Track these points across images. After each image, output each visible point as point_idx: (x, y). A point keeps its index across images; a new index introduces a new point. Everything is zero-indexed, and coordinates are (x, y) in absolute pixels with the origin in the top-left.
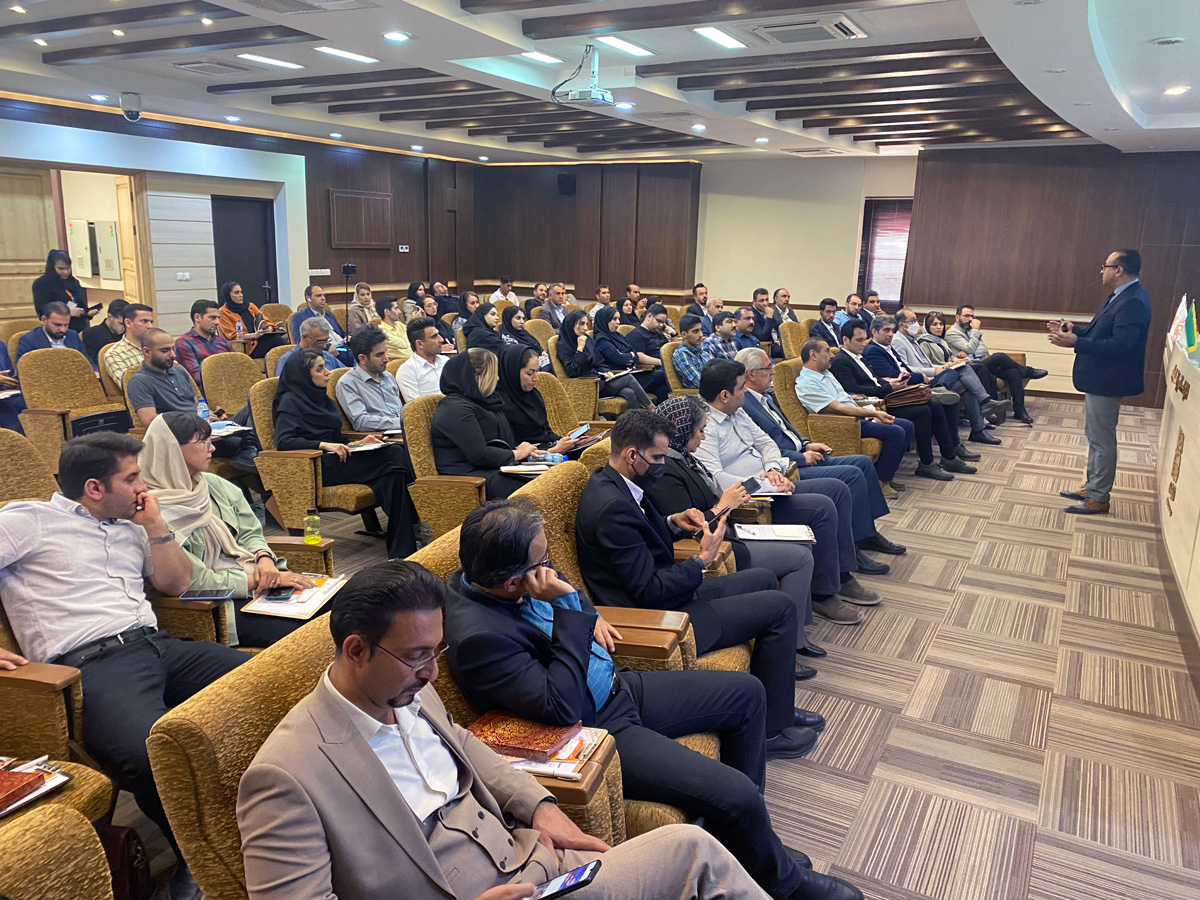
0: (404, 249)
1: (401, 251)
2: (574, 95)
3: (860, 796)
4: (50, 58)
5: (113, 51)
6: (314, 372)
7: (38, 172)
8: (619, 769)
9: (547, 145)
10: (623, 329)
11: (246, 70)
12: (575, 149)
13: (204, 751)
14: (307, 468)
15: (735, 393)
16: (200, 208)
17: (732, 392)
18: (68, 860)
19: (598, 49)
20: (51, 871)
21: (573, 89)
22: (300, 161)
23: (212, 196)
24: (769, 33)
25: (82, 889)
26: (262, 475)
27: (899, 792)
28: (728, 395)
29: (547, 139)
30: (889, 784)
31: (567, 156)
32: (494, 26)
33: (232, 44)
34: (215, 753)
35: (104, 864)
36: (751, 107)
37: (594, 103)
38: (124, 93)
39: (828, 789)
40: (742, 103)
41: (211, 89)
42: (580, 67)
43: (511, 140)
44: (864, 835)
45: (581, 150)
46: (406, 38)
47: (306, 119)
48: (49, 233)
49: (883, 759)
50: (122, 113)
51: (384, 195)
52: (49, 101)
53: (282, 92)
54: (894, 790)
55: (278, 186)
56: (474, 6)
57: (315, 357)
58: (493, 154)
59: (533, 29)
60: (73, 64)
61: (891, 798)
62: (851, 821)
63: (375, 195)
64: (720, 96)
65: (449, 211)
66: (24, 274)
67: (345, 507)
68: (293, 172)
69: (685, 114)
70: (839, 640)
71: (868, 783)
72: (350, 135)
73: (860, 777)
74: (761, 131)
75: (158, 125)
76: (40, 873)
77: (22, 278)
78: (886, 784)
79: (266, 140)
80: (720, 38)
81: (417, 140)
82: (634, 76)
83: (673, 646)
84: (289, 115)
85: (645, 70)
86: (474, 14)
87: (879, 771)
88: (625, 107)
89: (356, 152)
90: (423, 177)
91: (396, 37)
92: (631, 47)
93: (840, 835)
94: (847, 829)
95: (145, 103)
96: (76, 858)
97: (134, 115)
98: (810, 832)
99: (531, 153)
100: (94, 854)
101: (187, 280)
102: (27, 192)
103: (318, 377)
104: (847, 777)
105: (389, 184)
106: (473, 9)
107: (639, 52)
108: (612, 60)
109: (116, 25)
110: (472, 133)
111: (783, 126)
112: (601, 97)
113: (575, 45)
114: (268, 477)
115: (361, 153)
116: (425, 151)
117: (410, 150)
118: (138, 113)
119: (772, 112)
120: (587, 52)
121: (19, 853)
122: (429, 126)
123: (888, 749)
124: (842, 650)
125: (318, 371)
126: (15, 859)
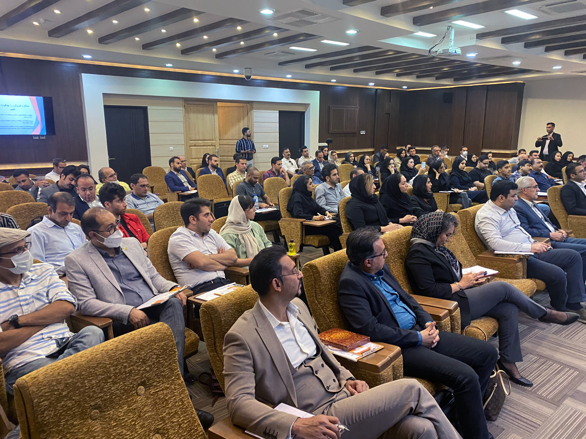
0: (363, 133)
1: (361, 133)
2: (440, 52)
3: (552, 411)
4: (219, 56)
5: (241, 51)
6: (308, 185)
7: (213, 104)
8: (402, 363)
9: (437, 79)
10: (467, 169)
11: (293, 54)
12: (453, 79)
13: (217, 316)
14: (299, 226)
15: (508, 198)
16: (274, 116)
17: (506, 197)
18: (162, 341)
19: (454, 28)
20: (156, 343)
21: (439, 49)
22: (317, 94)
23: (279, 111)
24: (550, 9)
25: (166, 353)
26: (281, 229)
27: (577, 414)
28: (504, 198)
29: (437, 75)
30: (572, 409)
31: (448, 84)
32: (398, 22)
33: (288, 43)
34: (221, 318)
35: (175, 346)
36: (548, 50)
37: (451, 55)
38: (246, 68)
39: (533, 404)
40: (542, 48)
41: (280, 64)
42: (444, 37)
43: (418, 77)
44: (549, 430)
45: (456, 80)
46: (356, 32)
47: (320, 74)
48: (216, 129)
49: (572, 396)
50: (244, 77)
51: (355, 107)
52: (218, 74)
53: (309, 62)
54: (574, 412)
55: (307, 105)
56: (387, 13)
57: (309, 179)
58: (410, 85)
59: (419, 21)
60: (226, 58)
61: (571, 416)
62: (543, 422)
63: (350, 108)
64: (527, 46)
65: (386, 114)
66: (206, 146)
67: (314, 245)
68: (314, 99)
69: (507, 56)
70: (562, 334)
71: (559, 406)
72: (340, 80)
73: (556, 402)
74: (556, 62)
75: (259, 81)
76: (152, 343)
77: (205, 147)
78: (570, 409)
79: (303, 85)
80: (521, 15)
81: (372, 81)
82: (475, 39)
83: (445, 316)
84: (312, 73)
85: (481, 36)
86: (388, 17)
87: (568, 402)
88: (471, 56)
89: (343, 88)
90: (374, 98)
91: (352, 32)
92: (472, 25)
93: (535, 427)
94: (539, 425)
95: (253, 72)
96: (165, 341)
97: (249, 77)
98: (517, 422)
99: (429, 83)
100: (171, 342)
101: (267, 148)
102: (208, 112)
103: (310, 188)
104: (547, 401)
105: (358, 102)
106: (386, 15)
107: (477, 27)
108: (461, 33)
109: (242, 40)
110: (398, 75)
111: (570, 58)
112: (454, 51)
113: (442, 26)
114: (283, 230)
115: (346, 88)
116: (375, 85)
117: (368, 85)
118: (250, 76)
119: (563, 51)
120: (448, 29)
121: (147, 334)
122: (377, 73)
123: (578, 392)
124: (564, 340)
125: (310, 185)
126: (145, 335)
